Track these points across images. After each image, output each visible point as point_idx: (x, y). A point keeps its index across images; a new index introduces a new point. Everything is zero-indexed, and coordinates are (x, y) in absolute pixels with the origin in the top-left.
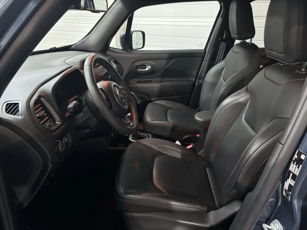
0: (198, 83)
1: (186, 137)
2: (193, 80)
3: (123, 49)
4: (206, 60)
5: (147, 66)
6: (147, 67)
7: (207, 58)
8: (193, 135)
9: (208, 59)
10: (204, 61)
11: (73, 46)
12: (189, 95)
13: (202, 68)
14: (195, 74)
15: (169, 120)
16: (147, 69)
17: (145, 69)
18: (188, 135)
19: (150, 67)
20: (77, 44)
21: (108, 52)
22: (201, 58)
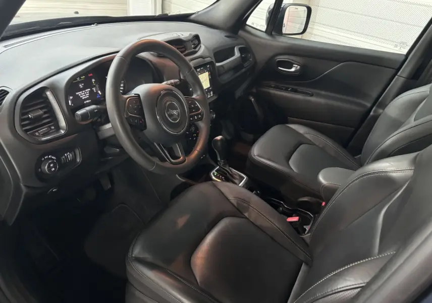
0: (375, 111)
1: (305, 199)
2: (369, 105)
3: (266, 32)
4: (402, 75)
5: (294, 65)
6: (295, 67)
7: (405, 71)
8: (318, 200)
9: (405, 75)
10: (396, 77)
11: (193, 16)
12: (353, 129)
13: (390, 88)
14: (374, 95)
15: (291, 162)
16: (293, 70)
17: (291, 68)
18: (309, 198)
19: (299, 67)
20: (200, 13)
21: (241, 33)
22: (394, 71)
